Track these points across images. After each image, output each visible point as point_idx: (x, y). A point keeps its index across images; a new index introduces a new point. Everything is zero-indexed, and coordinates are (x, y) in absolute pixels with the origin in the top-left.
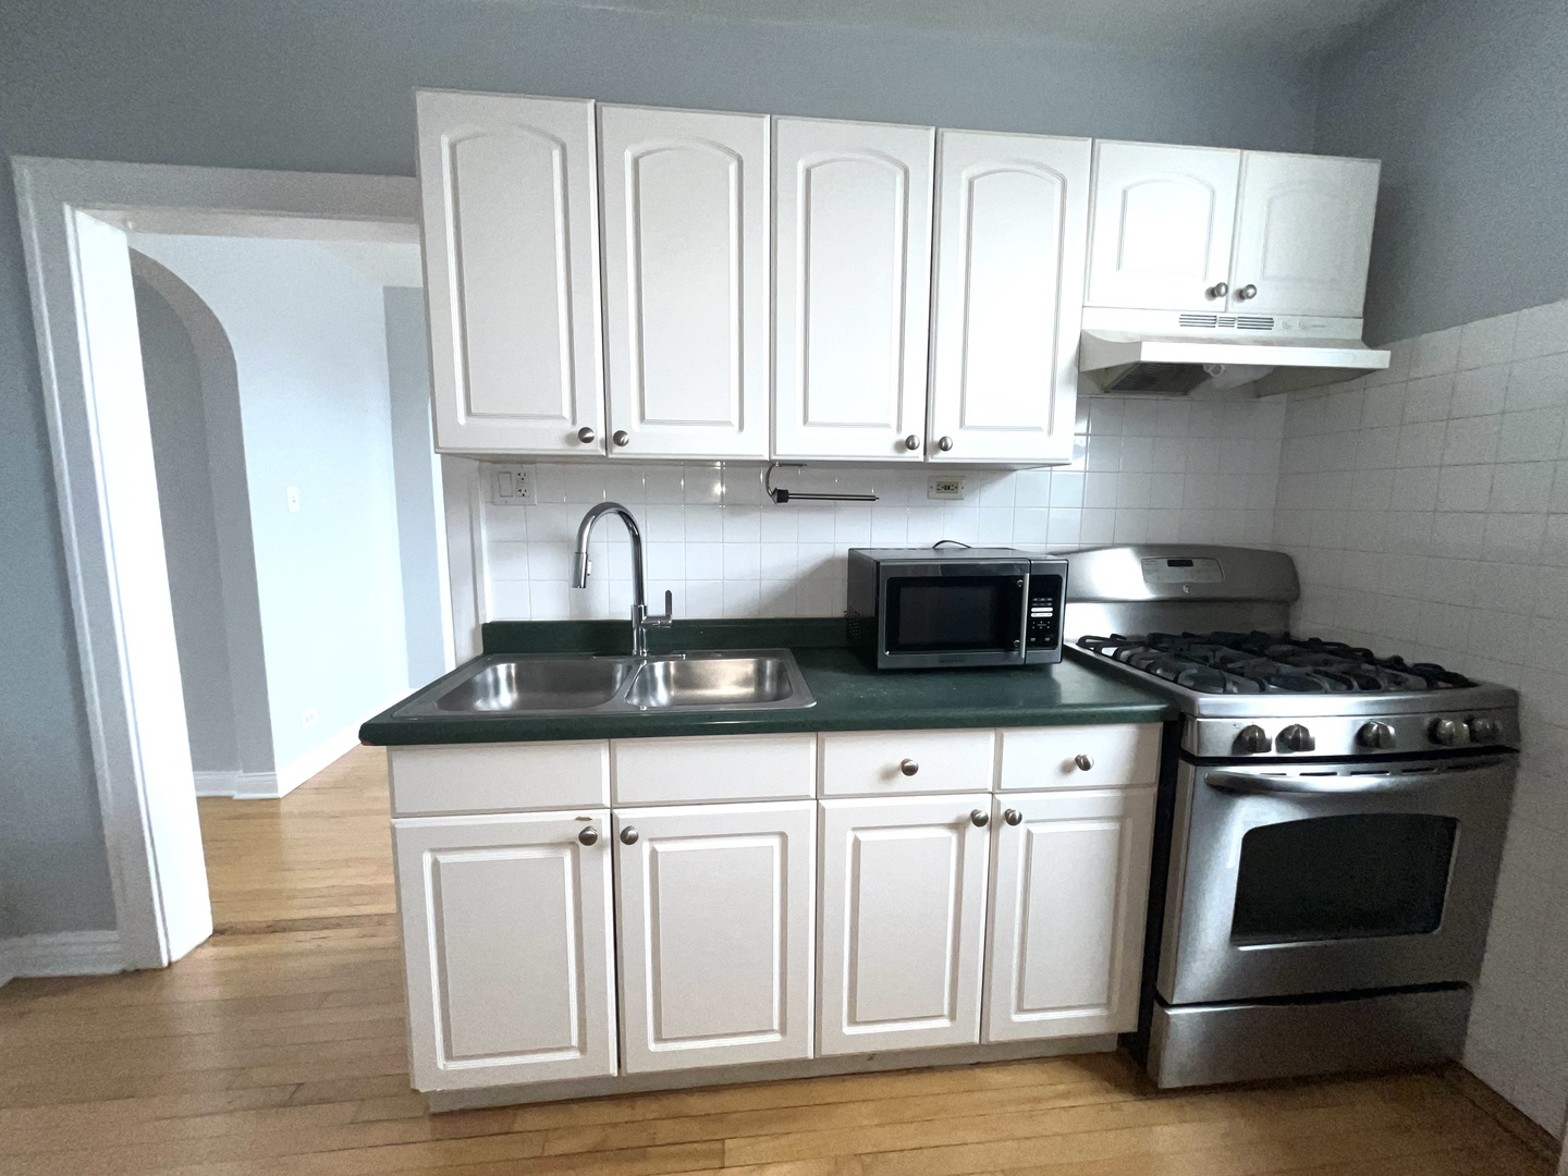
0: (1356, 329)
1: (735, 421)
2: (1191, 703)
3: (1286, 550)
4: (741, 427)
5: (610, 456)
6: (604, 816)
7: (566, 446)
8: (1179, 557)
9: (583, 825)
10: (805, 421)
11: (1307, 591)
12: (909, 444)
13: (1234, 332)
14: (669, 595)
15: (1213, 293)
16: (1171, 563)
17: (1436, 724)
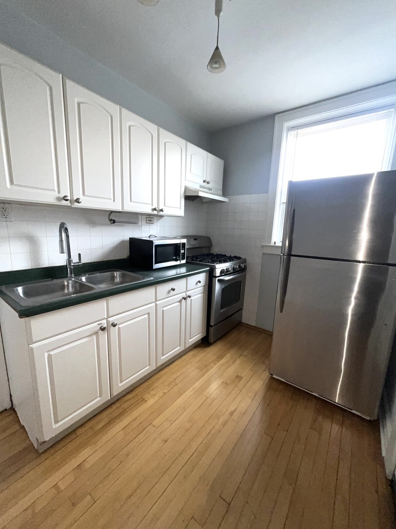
0: (221, 193)
1: (112, 198)
2: (215, 266)
3: (209, 236)
4: (114, 201)
5: (73, 206)
6: (105, 321)
7: (56, 201)
8: (195, 238)
9: (100, 326)
10: (131, 200)
11: (213, 245)
12: (155, 209)
13: (206, 190)
14: (80, 255)
15: (204, 181)
16: (194, 240)
17: (240, 265)
